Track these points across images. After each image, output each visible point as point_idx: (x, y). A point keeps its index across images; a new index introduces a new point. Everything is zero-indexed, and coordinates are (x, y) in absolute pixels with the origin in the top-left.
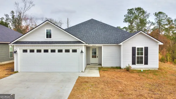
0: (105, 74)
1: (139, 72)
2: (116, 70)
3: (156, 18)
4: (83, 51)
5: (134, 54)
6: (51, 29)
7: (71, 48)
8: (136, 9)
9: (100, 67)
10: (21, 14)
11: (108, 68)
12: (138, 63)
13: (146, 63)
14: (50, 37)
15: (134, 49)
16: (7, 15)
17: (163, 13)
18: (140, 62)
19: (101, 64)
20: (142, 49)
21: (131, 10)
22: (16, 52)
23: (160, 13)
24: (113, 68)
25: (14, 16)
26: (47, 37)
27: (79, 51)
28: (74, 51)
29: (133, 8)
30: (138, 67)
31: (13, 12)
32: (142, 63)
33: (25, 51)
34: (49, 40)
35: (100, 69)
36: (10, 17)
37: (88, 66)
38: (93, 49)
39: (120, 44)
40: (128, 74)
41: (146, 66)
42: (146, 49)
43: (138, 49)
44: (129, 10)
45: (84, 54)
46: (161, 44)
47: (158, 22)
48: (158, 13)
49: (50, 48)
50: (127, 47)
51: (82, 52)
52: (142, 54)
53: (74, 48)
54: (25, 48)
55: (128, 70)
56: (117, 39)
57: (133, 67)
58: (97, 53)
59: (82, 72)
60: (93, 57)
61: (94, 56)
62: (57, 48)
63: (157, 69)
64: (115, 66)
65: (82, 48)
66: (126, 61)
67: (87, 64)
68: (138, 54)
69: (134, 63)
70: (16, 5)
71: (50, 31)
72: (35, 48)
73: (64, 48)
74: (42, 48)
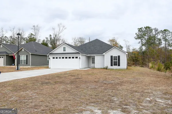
5: (112, 60)
7: (75, 56)
8: (145, 28)
9: (94, 68)
10: (56, 36)
11: (98, 68)
12: (114, 65)
13: (119, 65)
15: (112, 57)
16: (47, 38)
17: (168, 30)
20: (116, 57)
22: (50, 58)
23: (165, 30)
25: (52, 38)
26: (64, 51)
30: (114, 67)
31: (50, 35)
32: (116, 65)
33: (54, 58)
36: (49, 39)
41: (119, 67)
42: (119, 57)
43: (114, 57)
49: (65, 56)
52: (116, 60)
54: (54, 57)
55: (106, 69)
59: (80, 68)
62: (68, 56)
63: (126, 69)
68: (114, 60)
69: (112, 65)
71: (65, 47)
72: (58, 56)
73: (71, 56)
74: (61, 56)
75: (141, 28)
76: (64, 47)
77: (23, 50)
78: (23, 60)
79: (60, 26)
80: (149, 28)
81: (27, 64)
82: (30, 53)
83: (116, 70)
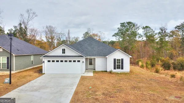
0: (97, 75)
1: (117, 74)
2: (104, 73)
3: (144, 31)
6: (65, 48)
7: (77, 59)
8: (127, 23)
11: (99, 71)
12: (117, 68)
13: (122, 68)
14: (65, 53)
15: (115, 60)
16: (15, 27)
17: (149, 27)
18: (118, 68)
19: (95, 69)
20: (120, 60)
21: (123, 23)
22: (44, 62)
23: (147, 27)
24: (102, 71)
25: (22, 27)
26: (63, 53)
27: (81, 61)
28: (79, 61)
30: (117, 71)
31: (20, 24)
32: (119, 68)
34: (64, 55)
35: (94, 72)
36: (18, 28)
38: (90, 59)
39: (106, 57)
40: (111, 75)
41: (122, 70)
42: (122, 60)
43: (117, 60)
44: (121, 23)
45: (84, 63)
46: (131, 57)
47: (145, 35)
48: (145, 27)
49: (64, 59)
50: (111, 59)
51: (83, 62)
52: (120, 63)
53: (79, 60)
54: (49, 60)
55: (111, 72)
56: (105, 53)
58: (93, 62)
59: (83, 73)
61: (91, 64)
62: (68, 59)
63: (129, 72)
65: (83, 59)
66: (110, 67)
67: (86, 69)
68: (117, 63)
69: (115, 68)
70: (21, 16)
71: (65, 49)
72: (55, 59)
73: (72, 59)
74: (60, 59)
75: (124, 23)
76: (63, 49)
77: (1, 50)
78: (1, 63)
79: (30, 12)
80: (131, 23)
81: (8, 68)
82: (14, 55)
83: (120, 73)
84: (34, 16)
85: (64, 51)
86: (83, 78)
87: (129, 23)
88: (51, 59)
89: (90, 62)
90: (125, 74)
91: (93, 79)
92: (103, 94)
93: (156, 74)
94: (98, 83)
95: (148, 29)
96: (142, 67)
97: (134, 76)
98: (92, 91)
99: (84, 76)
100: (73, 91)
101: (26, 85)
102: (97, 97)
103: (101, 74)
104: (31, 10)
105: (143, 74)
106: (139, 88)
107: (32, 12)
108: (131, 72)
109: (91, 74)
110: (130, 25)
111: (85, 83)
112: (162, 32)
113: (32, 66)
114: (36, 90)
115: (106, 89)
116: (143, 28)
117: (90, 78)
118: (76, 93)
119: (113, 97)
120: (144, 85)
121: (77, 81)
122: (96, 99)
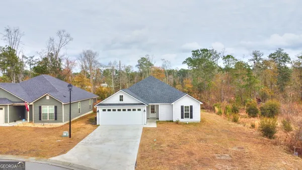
0: (161, 126)
1: (185, 124)
2: (169, 123)
3: (225, 62)
4: (146, 110)
5: (182, 111)
7: (137, 107)
8: (201, 51)
9: (158, 120)
11: (163, 122)
12: (185, 117)
13: (191, 117)
14: (123, 100)
15: (182, 107)
17: (232, 57)
18: (187, 116)
19: (158, 119)
20: (188, 107)
21: (195, 51)
22: (98, 111)
23: (228, 56)
24: (167, 121)
26: (120, 100)
27: (142, 110)
28: (139, 110)
29: (198, 49)
32: (188, 117)
33: (104, 110)
34: (121, 102)
35: (157, 122)
37: (148, 120)
38: (152, 106)
39: (172, 104)
40: (177, 125)
41: (191, 120)
42: (191, 107)
43: (185, 107)
44: (193, 51)
45: (146, 112)
46: (201, 103)
49: (122, 108)
50: (177, 105)
51: (144, 111)
52: (188, 111)
53: (139, 108)
54: (104, 108)
55: (177, 122)
56: (171, 99)
57: (181, 120)
58: (155, 109)
59: (145, 124)
60: (152, 113)
61: (153, 111)
62: (127, 108)
63: (199, 122)
64: (169, 120)
65: (144, 108)
66: (177, 116)
68: (186, 111)
69: (182, 117)
70: (50, 41)
71: (122, 96)
72: (112, 108)
73: (132, 108)
74: (117, 108)
75: (197, 51)
76: (120, 96)
77: (48, 98)
78: (48, 113)
79: (62, 34)
80: (206, 50)
81: (56, 119)
82: (63, 103)
83: (190, 124)
84: (68, 40)
85: (121, 98)
86: (146, 130)
87: (204, 50)
88: (107, 108)
89: (152, 109)
90: (195, 124)
91: (157, 132)
92: (168, 146)
93: (233, 123)
94: (163, 135)
95: (230, 59)
96: (219, 113)
97: (205, 127)
98: (157, 143)
99: (147, 128)
100: (138, 143)
101: (87, 138)
102: (162, 149)
103: (167, 125)
104: (64, 31)
105: (216, 124)
106: (206, 140)
107: (65, 34)
108: (202, 121)
109: (154, 125)
110: (206, 53)
111: (149, 135)
112: (256, 59)
113: (79, 115)
114: (101, 143)
115: (172, 142)
116: (224, 58)
117: (153, 130)
118: (141, 146)
119: (177, 149)
120: (212, 137)
121: (140, 133)
122: (162, 150)
